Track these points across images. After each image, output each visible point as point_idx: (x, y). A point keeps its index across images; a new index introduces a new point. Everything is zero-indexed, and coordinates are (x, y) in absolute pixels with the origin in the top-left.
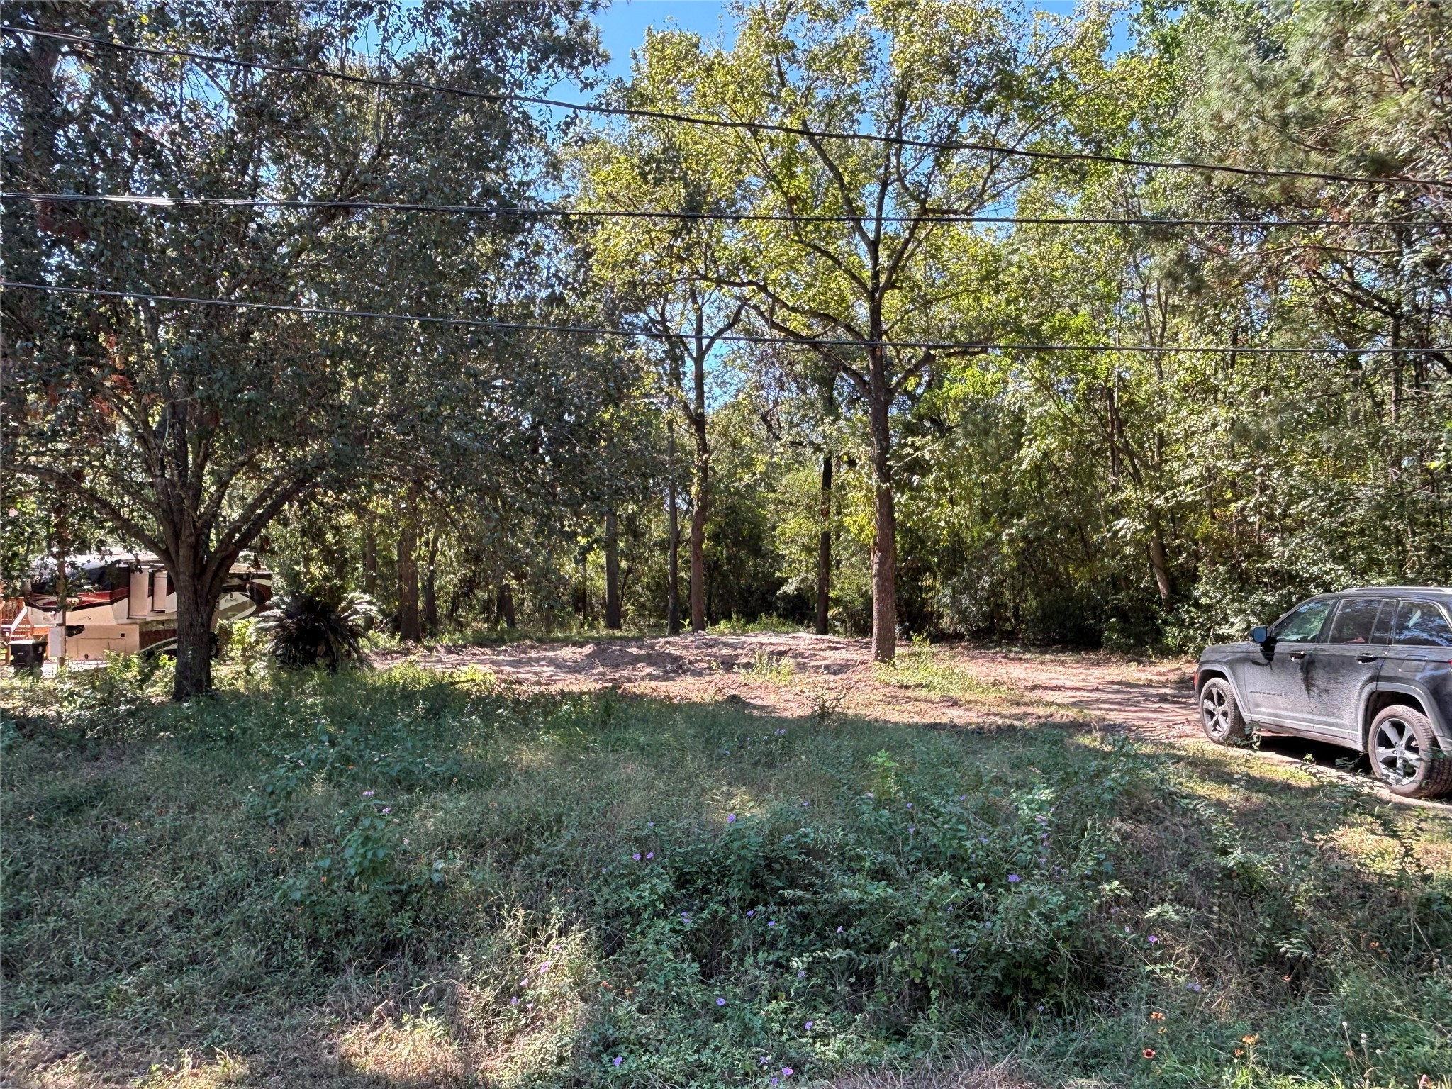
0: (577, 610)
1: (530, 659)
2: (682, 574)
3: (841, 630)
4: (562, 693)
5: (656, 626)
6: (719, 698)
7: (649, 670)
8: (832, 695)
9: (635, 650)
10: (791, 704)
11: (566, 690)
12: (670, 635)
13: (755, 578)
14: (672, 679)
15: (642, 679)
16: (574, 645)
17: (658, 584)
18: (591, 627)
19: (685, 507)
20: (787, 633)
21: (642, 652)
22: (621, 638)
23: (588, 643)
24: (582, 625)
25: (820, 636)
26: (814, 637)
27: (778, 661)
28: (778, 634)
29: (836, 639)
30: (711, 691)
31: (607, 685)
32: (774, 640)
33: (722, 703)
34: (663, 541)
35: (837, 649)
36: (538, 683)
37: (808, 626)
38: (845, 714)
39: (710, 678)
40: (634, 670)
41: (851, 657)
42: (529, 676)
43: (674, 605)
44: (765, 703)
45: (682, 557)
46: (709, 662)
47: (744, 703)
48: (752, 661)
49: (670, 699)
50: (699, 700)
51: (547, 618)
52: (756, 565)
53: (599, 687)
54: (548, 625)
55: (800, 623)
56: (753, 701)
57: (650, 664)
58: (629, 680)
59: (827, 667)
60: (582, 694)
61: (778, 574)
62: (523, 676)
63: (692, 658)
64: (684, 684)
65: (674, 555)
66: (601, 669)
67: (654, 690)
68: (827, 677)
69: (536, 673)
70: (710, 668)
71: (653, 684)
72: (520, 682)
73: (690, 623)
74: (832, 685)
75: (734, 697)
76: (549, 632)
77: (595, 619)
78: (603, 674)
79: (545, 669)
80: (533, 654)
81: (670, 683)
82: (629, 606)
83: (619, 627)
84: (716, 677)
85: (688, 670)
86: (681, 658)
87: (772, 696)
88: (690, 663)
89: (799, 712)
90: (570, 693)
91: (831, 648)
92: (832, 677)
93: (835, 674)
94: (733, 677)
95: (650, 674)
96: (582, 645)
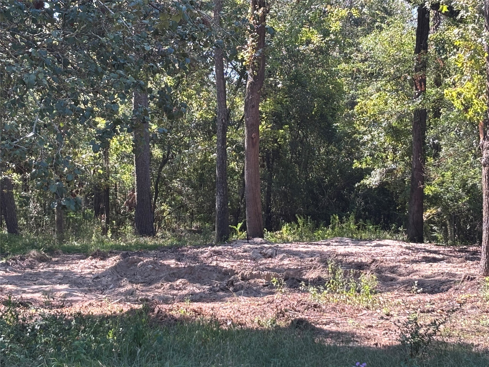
0: (98, 212)
1: (38, 274)
2: (233, 165)
3: (440, 236)
4: (79, 317)
5: (199, 231)
6: (282, 323)
7: (192, 288)
8: (428, 319)
9: (172, 263)
10: (374, 331)
11: (85, 312)
12: (217, 245)
13: (328, 170)
14: (221, 299)
15: (182, 299)
16: (95, 256)
17: (201, 177)
18: (116, 234)
19: (236, 78)
20: (370, 240)
21: (182, 265)
22: (155, 247)
23: (112, 253)
24: (105, 232)
25: (412, 244)
26: (405, 245)
27: (357, 276)
28: (357, 241)
29: (434, 248)
30: (271, 315)
31: (136, 306)
32: (352, 248)
33: (285, 329)
34: (206, 122)
35: (435, 260)
36: (48, 305)
37: (397, 232)
38: (446, 344)
39: (269, 298)
40: (172, 288)
41: (454, 271)
42: (37, 296)
43: (223, 204)
44: (340, 329)
45: (233, 143)
46: (268, 277)
47: (314, 329)
48: (324, 276)
49: (218, 323)
50: (255, 326)
51: (59, 222)
52: (328, 153)
53: (126, 309)
54: (60, 231)
55: (386, 227)
56: (325, 327)
57: (193, 281)
58: (166, 301)
59: (421, 284)
60: (104, 318)
61: (356, 164)
62: (29, 296)
63: (247, 273)
64: (236, 306)
65: (223, 140)
66: (129, 287)
67: (197, 312)
68: (421, 297)
69: (45, 293)
70: (269, 285)
71: (196, 305)
72: (25, 304)
73: (243, 229)
74: (428, 306)
75: (300, 321)
76: (61, 239)
77: (121, 223)
78: (131, 293)
79: (58, 287)
80: (42, 268)
81: (217, 305)
82: (164, 207)
83: (152, 233)
84: (277, 296)
85: (242, 287)
86: (233, 272)
87: (350, 321)
88: (244, 278)
89: (385, 341)
90: (90, 317)
91: (427, 260)
92: (428, 297)
93: (432, 292)
94: (299, 296)
95: (193, 294)
96: (104, 257)
